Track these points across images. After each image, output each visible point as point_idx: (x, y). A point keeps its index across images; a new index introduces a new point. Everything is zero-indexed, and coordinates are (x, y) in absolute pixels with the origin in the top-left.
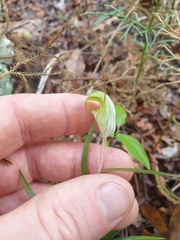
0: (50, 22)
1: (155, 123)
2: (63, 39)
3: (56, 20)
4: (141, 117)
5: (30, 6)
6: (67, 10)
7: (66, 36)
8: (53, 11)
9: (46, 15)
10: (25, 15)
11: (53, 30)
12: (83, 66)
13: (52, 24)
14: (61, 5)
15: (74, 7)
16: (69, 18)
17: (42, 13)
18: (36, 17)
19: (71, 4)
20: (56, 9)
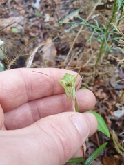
0: (30, 18)
1: (108, 92)
2: (40, 31)
3: (34, 16)
4: (98, 88)
5: (15, 6)
6: (42, 8)
7: (42, 28)
8: (31, 10)
9: (27, 13)
10: (12, 13)
11: (32, 24)
12: (56, 52)
13: (31, 20)
14: (37, 5)
15: (46, 6)
16: (43, 15)
17: (23, 11)
18: (20, 15)
19: (44, 4)
20: (34, 9)
